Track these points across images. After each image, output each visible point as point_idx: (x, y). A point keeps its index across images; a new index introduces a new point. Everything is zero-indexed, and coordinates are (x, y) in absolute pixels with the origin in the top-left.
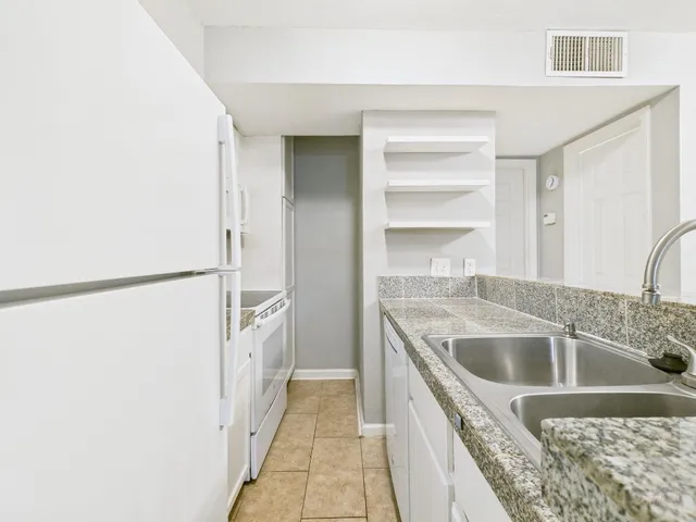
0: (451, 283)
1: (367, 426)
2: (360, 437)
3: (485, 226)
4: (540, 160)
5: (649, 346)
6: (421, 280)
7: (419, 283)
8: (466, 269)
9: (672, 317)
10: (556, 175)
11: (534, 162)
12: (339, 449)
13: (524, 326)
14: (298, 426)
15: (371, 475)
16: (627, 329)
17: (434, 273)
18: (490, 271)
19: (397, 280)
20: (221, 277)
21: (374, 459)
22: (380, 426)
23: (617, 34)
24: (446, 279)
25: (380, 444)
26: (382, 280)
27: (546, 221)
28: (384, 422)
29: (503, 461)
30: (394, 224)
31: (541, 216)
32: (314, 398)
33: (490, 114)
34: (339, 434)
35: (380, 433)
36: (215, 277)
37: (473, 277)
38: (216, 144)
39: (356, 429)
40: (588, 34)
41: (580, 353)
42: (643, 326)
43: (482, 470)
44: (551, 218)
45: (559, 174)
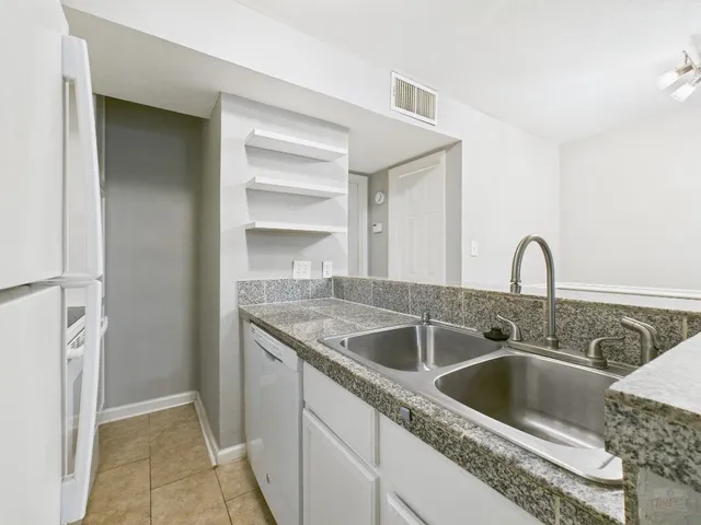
0: (311, 284)
1: (221, 453)
2: (215, 468)
3: (341, 231)
4: (371, 177)
5: (478, 324)
6: (283, 283)
7: (283, 287)
8: (325, 273)
9: (493, 302)
10: (383, 192)
11: (366, 178)
12: (189, 491)
13: (387, 320)
14: (122, 483)
15: (235, 506)
16: (463, 313)
17: (296, 277)
18: (344, 273)
19: (258, 284)
20: (63, 289)
21: (238, 485)
22: (238, 447)
23: (433, 92)
24: (307, 281)
25: (239, 467)
26: (242, 285)
27: (376, 229)
28: (243, 440)
29: (471, 436)
30: (260, 225)
31: (371, 226)
32: (140, 439)
33: (344, 129)
34: (187, 473)
35: (237, 456)
36: (56, 289)
37: (330, 279)
38: (61, 80)
39: (207, 459)
40: (417, 85)
41: (437, 336)
42: (475, 310)
43: (443, 452)
44: (378, 228)
45: (385, 192)
